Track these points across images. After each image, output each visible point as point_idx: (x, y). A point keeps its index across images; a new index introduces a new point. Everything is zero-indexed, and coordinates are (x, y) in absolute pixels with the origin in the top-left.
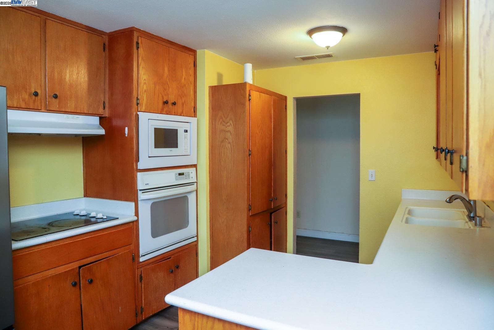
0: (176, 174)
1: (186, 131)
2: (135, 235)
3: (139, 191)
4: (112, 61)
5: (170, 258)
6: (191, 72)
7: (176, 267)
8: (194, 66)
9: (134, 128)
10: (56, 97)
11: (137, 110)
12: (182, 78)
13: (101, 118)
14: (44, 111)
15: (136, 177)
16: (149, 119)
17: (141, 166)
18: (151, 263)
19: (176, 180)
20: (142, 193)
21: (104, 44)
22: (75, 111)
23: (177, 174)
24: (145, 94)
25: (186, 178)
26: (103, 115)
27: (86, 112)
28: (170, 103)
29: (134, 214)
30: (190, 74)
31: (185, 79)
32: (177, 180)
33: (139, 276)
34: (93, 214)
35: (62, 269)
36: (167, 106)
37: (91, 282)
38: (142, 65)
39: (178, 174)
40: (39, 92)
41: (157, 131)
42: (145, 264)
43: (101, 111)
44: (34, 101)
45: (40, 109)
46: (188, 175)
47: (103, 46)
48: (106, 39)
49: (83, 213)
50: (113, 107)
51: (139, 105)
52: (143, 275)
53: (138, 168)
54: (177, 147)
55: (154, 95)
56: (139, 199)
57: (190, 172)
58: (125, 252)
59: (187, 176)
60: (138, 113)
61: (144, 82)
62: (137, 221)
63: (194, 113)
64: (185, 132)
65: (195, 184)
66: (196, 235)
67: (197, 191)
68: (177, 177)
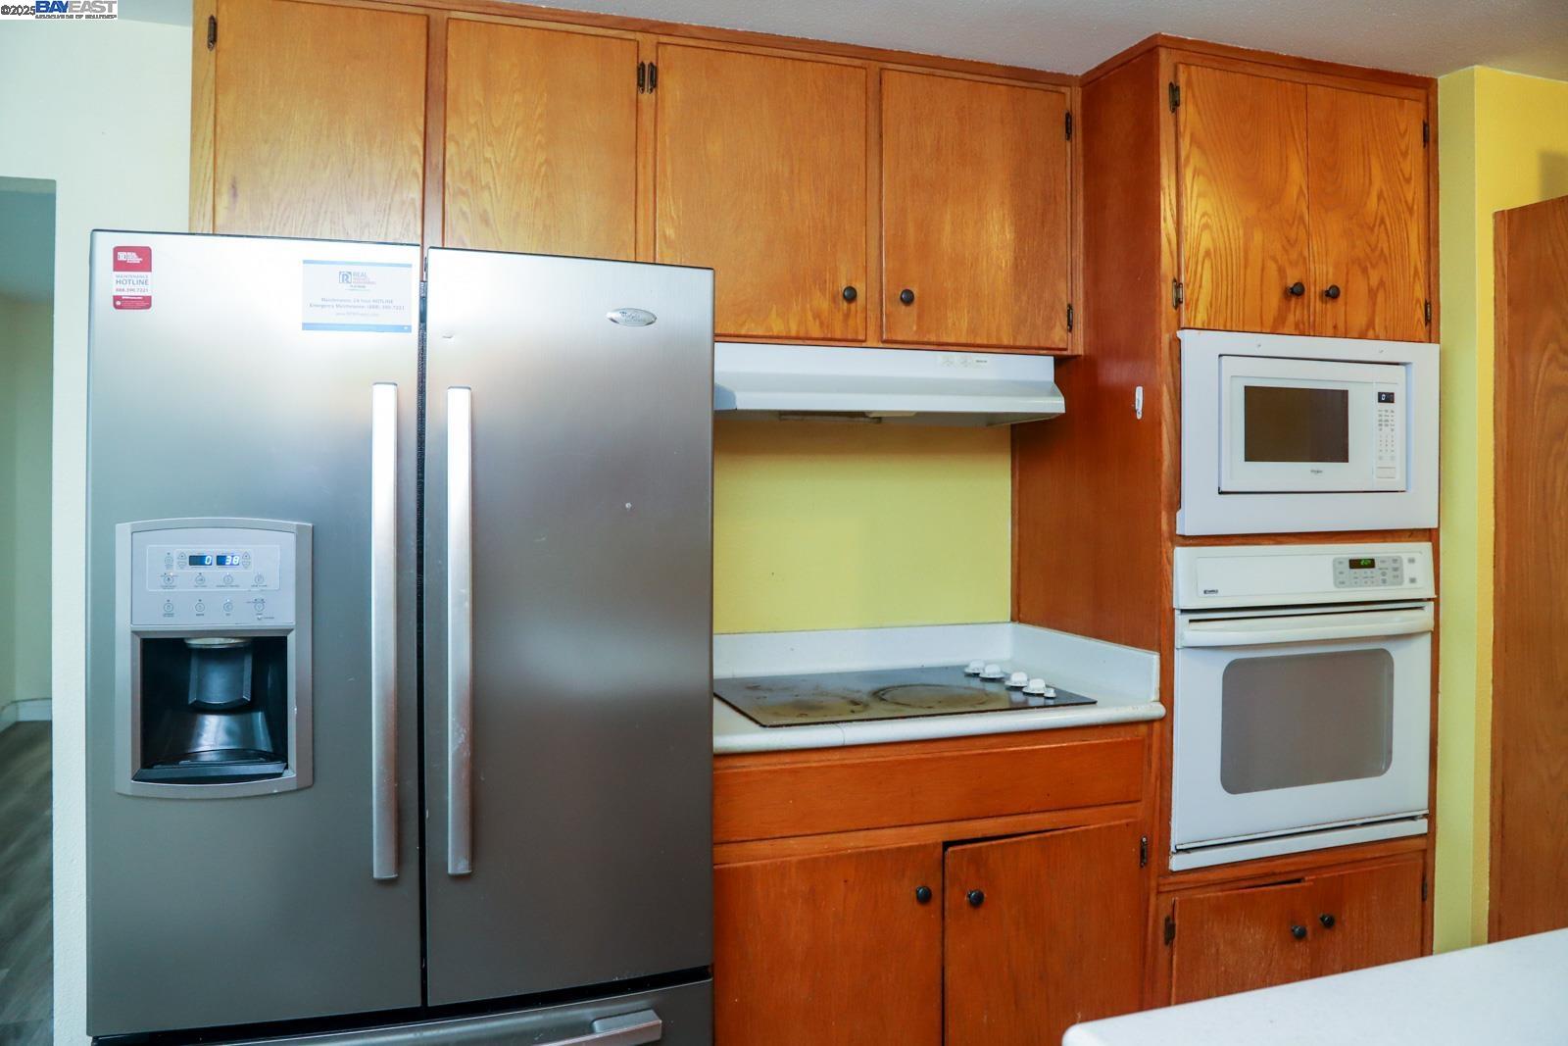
0: (1337, 562)
1: (1387, 398)
2: (1154, 766)
3: (1177, 612)
4: (1094, 167)
5: (1298, 881)
6: (1413, 164)
7: (1322, 919)
8: (1426, 140)
9: (1165, 389)
10: (908, 299)
11: (1174, 323)
12: (1369, 194)
13: (1060, 362)
14: (875, 345)
15: (1171, 562)
16: (1220, 356)
17: (1189, 521)
18: (1214, 884)
19: (1336, 585)
20: (1191, 621)
21: (1068, 116)
22: (970, 340)
23: (1340, 563)
24: (1207, 264)
25: (1384, 581)
26: (1066, 349)
27: (1005, 342)
28: (1313, 292)
29: (1155, 695)
30: (1407, 176)
31: (1380, 196)
32: (1340, 584)
33: (1162, 922)
34: (1017, 679)
35: (889, 839)
36: (1303, 303)
37: (977, 901)
38: (1194, 161)
39: (1348, 564)
40: (860, 288)
41: (1257, 399)
42: (1188, 882)
43: (1058, 336)
44: (847, 316)
45: (861, 337)
46: (1396, 569)
47: (1064, 120)
48: (1074, 99)
49: (991, 671)
50: (1097, 321)
51: (1183, 306)
52: (1177, 922)
53: (1178, 532)
54: (1345, 458)
55: (1246, 267)
56: (1178, 643)
57: (1405, 557)
58: (1112, 823)
59: (1390, 574)
60: (1180, 334)
61: (1204, 221)
62: (1167, 721)
63: (1428, 325)
64: (1380, 401)
65: (1430, 607)
66: (1426, 812)
67: (1435, 635)
68: (1341, 573)
